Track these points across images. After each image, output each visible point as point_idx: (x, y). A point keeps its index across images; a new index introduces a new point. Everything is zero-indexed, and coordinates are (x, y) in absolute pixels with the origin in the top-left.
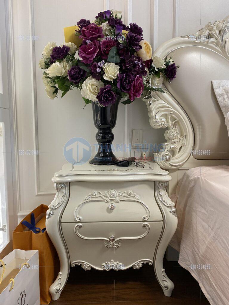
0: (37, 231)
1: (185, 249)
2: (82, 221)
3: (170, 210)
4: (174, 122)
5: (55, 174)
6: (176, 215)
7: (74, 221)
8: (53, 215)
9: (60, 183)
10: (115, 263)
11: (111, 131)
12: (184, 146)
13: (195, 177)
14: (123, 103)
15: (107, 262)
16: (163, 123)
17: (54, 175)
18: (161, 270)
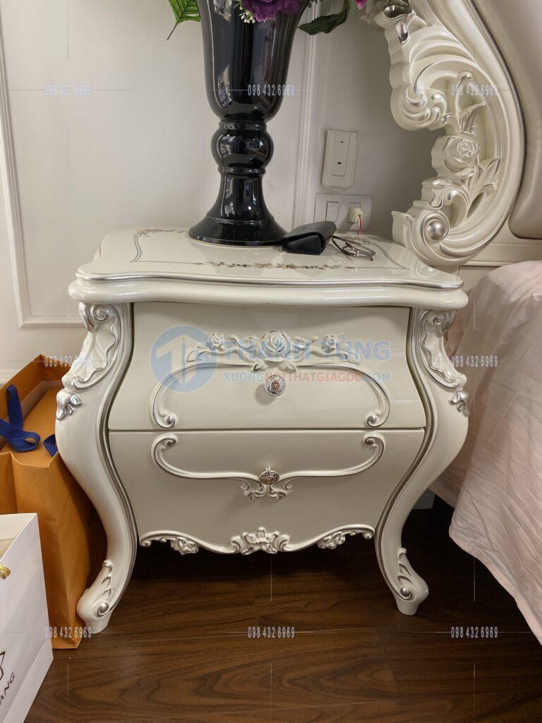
0: (30, 444)
1: (475, 503)
2: (177, 428)
3: (450, 396)
4: (470, 110)
5: (80, 270)
6: (468, 413)
7: (152, 428)
8: (79, 409)
9: (100, 305)
10: (270, 535)
11: (264, 126)
12: (488, 193)
13: (532, 297)
14: (304, 27)
15: (245, 534)
16: (437, 110)
17: (77, 275)
18: (396, 551)
